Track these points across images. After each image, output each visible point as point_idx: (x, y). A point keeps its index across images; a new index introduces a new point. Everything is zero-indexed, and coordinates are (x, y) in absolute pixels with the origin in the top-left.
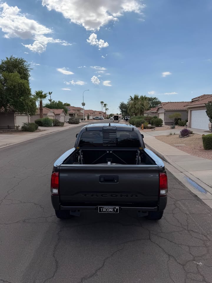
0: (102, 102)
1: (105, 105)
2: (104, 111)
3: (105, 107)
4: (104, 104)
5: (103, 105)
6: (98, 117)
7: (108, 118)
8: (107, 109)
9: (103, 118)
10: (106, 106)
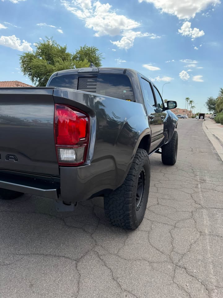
0: (187, 99)
1: (191, 101)
2: (189, 110)
3: (191, 104)
4: (190, 100)
5: (189, 102)
6: (180, 115)
7: (193, 117)
8: (193, 107)
9: (187, 117)
10: (192, 103)
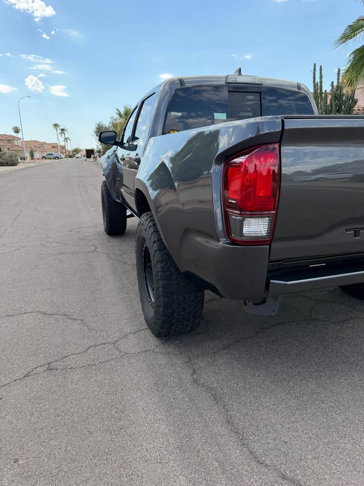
0: (56, 125)
1: (63, 130)
2: (62, 144)
3: (63, 134)
4: (61, 127)
5: (59, 131)
6: (52, 154)
7: (70, 157)
8: (66, 139)
9: (63, 156)
10: (65, 133)
